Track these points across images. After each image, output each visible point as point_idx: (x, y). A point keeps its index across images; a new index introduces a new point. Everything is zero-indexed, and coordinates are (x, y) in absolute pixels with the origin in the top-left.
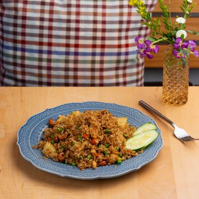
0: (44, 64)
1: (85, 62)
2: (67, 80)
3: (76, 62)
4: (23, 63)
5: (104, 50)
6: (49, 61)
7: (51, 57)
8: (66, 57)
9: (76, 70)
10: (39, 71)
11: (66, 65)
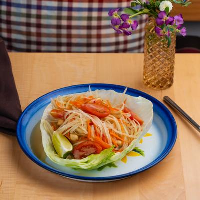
0: (33, 21)
1: (80, 19)
2: (59, 39)
3: (70, 18)
4: (9, 19)
5: (102, 5)
6: (39, 17)
7: (41, 12)
8: (58, 14)
9: (69, 27)
10: (27, 29)
11: (58, 23)
